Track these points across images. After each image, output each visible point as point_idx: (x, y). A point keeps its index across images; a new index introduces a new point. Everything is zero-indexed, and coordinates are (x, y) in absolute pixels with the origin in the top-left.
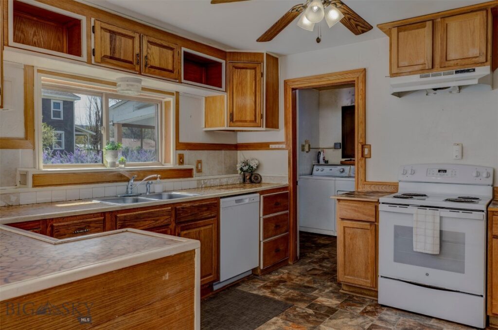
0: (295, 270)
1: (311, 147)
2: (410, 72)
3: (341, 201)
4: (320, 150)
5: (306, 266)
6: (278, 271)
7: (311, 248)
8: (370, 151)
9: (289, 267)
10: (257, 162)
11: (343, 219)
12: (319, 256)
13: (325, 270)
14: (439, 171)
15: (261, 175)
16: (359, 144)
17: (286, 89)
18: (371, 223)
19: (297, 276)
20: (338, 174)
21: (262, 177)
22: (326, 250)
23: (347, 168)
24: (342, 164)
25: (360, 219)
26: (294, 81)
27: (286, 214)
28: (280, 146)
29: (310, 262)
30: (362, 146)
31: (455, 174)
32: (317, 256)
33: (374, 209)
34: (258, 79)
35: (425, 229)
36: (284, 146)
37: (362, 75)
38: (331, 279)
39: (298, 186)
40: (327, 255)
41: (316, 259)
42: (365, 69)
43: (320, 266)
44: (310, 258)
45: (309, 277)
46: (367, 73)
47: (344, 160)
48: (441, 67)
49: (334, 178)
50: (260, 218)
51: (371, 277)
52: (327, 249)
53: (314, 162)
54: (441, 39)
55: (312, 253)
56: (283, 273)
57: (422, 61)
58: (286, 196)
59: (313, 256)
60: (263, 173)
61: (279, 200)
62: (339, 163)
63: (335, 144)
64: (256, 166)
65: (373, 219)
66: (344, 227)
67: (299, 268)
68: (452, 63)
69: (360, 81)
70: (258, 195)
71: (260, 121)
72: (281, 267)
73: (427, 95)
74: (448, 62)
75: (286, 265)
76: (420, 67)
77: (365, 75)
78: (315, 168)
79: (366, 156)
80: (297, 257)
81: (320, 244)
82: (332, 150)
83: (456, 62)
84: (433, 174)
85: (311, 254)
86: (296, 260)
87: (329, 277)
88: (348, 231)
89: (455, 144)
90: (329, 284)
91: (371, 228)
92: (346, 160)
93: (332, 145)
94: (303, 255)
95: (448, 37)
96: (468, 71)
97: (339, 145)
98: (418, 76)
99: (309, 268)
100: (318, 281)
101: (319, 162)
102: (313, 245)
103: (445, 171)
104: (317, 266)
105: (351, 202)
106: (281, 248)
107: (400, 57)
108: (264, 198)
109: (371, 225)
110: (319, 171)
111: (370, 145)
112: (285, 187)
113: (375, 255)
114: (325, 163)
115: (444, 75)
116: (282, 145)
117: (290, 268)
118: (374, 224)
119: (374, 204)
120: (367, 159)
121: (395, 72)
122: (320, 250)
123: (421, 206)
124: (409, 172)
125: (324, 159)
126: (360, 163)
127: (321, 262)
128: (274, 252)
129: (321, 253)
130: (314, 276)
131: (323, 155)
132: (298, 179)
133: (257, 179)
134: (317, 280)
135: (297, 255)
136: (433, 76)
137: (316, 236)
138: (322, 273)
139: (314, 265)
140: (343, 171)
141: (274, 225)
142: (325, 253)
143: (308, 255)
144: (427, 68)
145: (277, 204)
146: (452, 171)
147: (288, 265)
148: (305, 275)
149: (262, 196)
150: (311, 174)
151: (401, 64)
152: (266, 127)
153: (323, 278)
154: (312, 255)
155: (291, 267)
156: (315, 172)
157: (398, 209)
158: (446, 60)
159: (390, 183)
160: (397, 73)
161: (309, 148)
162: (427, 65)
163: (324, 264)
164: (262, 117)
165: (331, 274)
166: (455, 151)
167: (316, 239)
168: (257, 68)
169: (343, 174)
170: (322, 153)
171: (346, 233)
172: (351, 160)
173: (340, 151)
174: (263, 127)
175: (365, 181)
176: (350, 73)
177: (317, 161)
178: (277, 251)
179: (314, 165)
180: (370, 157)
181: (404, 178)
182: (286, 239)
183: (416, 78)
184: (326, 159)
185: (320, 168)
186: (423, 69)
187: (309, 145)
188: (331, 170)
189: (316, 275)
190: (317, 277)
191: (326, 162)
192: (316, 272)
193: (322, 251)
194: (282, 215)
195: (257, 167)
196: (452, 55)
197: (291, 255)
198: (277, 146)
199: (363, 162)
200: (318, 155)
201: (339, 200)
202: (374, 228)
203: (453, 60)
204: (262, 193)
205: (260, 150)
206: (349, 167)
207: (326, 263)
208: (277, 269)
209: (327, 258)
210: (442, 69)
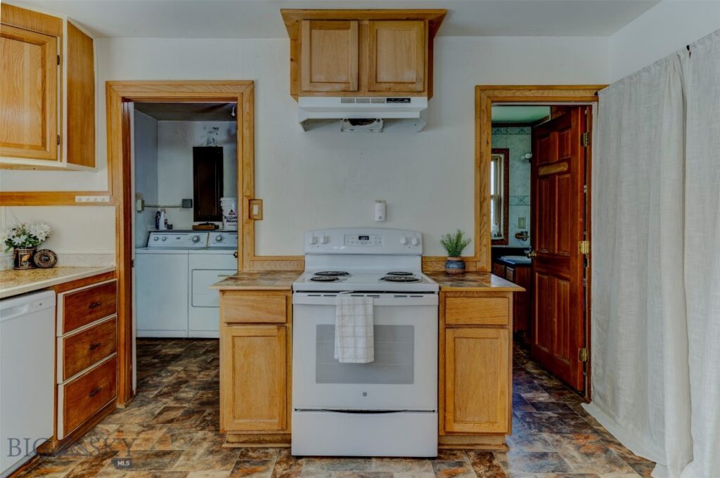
0: (131, 420)
1: (146, 204)
2: (328, 92)
3: (227, 294)
4: (159, 210)
5: (151, 406)
6: (96, 430)
7: (153, 365)
8: (261, 209)
9: (118, 416)
10: (47, 228)
11: (229, 324)
12: (171, 379)
13: (186, 405)
14: (360, 238)
15: (56, 252)
16: (245, 198)
17: (111, 97)
18: (280, 325)
19: (138, 433)
20: (191, 244)
21: (59, 257)
22: (180, 365)
23: (203, 236)
24: (195, 229)
25: (261, 321)
26: (126, 85)
27: (113, 321)
28: (99, 199)
29: (157, 396)
30: (250, 200)
31: (380, 242)
32: (168, 379)
33: (284, 301)
34: (48, 66)
35: (354, 326)
36: (107, 199)
37: (248, 90)
38: (201, 423)
39: (133, 269)
40: (183, 375)
41: (166, 387)
42: (253, 82)
43: (177, 399)
44: (156, 386)
45: (161, 429)
46: (255, 89)
47: (197, 223)
48: (369, 91)
49: (186, 252)
50: (56, 338)
51: (279, 414)
52: (181, 363)
53: (151, 227)
54: (369, 50)
55: (158, 376)
56: (108, 430)
57: (343, 79)
58: (111, 288)
59: (160, 382)
60: (60, 248)
61: (98, 298)
62: (191, 228)
63: (184, 201)
64: (44, 235)
65: (283, 319)
66: (233, 337)
67: (137, 413)
68: (383, 85)
69: (245, 99)
70: (52, 293)
71: (54, 150)
72: (102, 420)
73: (342, 130)
74: (378, 85)
75: (113, 413)
76: (342, 86)
77: (253, 92)
78: (153, 236)
79: (255, 217)
80: (132, 392)
81: (167, 355)
82: (178, 209)
83: (388, 86)
84: (352, 242)
85: (154, 379)
86: (131, 397)
87: (197, 421)
88: (239, 342)
89: (377, 201)
90: (200, 434)
91: (280, 334)
92: (200, 225)
93: (179, 203)
94: (142, 384)
95: (378, 49)
96: (402, 100)
97: (190, 202)
98: (339, 99)
99: (157, 407)
100: (180, 434)
101: (157, 227)
102: (156, 360)
103: (367, 238)
104: (170, 402)
105: (245, 293)
106: (103, 384)
107: (313, 69)
108: (67, 298)
109: (279, 329)
110: (160, 241)
111: (262, 200)
112: (109, 273)
113: (285, 377)
114: (168, 228)
115: (372, 102)
116: (102, 197)
117: (120, 419)
118: (284, 327)
119: (283, 294)
120: (256, 221)
121: (306, 89)
122: (170, 368)
123: (355, 292)
124: (321, 240)
125: (166, 223)
126: (246, 227)
127: (177, 391)
128: (87, 397)
129: (172, 372)
130: (169, 425)
131: (165, 216)
132: (133, 257)
133: (47, 260)
134: (176, 432)
135: (132, 388)
136: (358, 102)
137: (157, 343)
138: (183, 415)
139: (165, 400)
140: (198, 240)
141: (88, 347)
142: (179, 372)
143: (150, 382)
144: (351, 89)
145: (94, 306)
146: (376, 238)
147: (114, 411)
148: (151, 427)
149: (61, 296)
150: (147, 246)
151: (315, 78)
152: (70, 160)
153: (188, 423)
154: (158, 379)
155: (122, 415)
156: (151, 242)
157: (322, 299)
158: (376, 82)
159: (293, 257)
160: (309, 91)
161: (143, 206)
162: (351, 85)
163: (183, 395)
164: (59, 141)
165: (198, 412)
166: (377, 211)
167: (158, 348)
168: (47, 44)
169: (197, 245)
170: (163, 214)
171: (236, 347)
172: (207, 224)
173: (192, 211)
174: (61, 161)
175: (254, 256)
176: (230, 85)
177: (154, 226)
178: (95, 392)
179: (150, 232)
180: (262, 219)
181: (315, 249)
182: (112, 366)
183: (335, 102)
184: (169, 223)
185: (161, 236)
186: (346, 89)
187: (143, 202)
188: (179, 238)
189: (171, 421)
190: (175, 425)
191: (170, 228)
192: (172, 415)
193: (174, 368)
194: (103, 324)
195: (46, 237)
196: (384, 76)
197: (122, 392)
198: (92, 199)
199: (251, 226)
200: (157, 217)
201: (223, 292)
202: (284, 333)
203: (386, 83)
204: (60, 288)
205: (54, 205)
206: (207, 234)
207: (186, 392)
208: (95, 426)
209: (186, 382)
210: (370, 93)
